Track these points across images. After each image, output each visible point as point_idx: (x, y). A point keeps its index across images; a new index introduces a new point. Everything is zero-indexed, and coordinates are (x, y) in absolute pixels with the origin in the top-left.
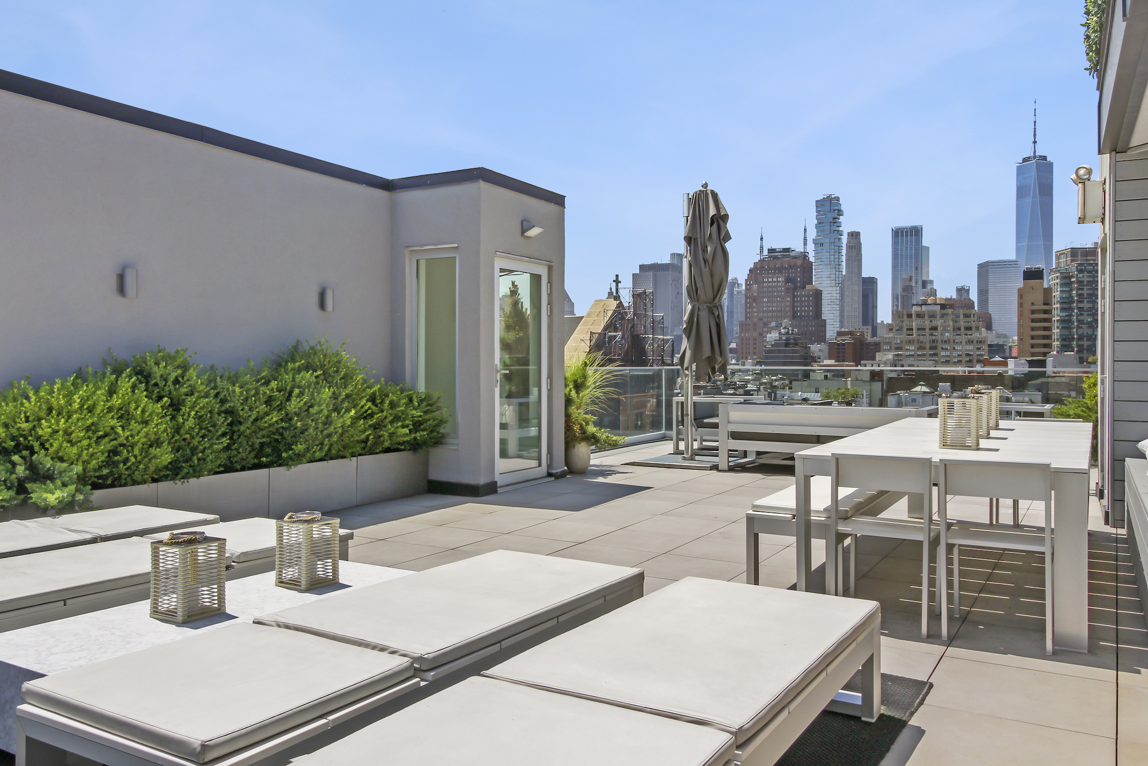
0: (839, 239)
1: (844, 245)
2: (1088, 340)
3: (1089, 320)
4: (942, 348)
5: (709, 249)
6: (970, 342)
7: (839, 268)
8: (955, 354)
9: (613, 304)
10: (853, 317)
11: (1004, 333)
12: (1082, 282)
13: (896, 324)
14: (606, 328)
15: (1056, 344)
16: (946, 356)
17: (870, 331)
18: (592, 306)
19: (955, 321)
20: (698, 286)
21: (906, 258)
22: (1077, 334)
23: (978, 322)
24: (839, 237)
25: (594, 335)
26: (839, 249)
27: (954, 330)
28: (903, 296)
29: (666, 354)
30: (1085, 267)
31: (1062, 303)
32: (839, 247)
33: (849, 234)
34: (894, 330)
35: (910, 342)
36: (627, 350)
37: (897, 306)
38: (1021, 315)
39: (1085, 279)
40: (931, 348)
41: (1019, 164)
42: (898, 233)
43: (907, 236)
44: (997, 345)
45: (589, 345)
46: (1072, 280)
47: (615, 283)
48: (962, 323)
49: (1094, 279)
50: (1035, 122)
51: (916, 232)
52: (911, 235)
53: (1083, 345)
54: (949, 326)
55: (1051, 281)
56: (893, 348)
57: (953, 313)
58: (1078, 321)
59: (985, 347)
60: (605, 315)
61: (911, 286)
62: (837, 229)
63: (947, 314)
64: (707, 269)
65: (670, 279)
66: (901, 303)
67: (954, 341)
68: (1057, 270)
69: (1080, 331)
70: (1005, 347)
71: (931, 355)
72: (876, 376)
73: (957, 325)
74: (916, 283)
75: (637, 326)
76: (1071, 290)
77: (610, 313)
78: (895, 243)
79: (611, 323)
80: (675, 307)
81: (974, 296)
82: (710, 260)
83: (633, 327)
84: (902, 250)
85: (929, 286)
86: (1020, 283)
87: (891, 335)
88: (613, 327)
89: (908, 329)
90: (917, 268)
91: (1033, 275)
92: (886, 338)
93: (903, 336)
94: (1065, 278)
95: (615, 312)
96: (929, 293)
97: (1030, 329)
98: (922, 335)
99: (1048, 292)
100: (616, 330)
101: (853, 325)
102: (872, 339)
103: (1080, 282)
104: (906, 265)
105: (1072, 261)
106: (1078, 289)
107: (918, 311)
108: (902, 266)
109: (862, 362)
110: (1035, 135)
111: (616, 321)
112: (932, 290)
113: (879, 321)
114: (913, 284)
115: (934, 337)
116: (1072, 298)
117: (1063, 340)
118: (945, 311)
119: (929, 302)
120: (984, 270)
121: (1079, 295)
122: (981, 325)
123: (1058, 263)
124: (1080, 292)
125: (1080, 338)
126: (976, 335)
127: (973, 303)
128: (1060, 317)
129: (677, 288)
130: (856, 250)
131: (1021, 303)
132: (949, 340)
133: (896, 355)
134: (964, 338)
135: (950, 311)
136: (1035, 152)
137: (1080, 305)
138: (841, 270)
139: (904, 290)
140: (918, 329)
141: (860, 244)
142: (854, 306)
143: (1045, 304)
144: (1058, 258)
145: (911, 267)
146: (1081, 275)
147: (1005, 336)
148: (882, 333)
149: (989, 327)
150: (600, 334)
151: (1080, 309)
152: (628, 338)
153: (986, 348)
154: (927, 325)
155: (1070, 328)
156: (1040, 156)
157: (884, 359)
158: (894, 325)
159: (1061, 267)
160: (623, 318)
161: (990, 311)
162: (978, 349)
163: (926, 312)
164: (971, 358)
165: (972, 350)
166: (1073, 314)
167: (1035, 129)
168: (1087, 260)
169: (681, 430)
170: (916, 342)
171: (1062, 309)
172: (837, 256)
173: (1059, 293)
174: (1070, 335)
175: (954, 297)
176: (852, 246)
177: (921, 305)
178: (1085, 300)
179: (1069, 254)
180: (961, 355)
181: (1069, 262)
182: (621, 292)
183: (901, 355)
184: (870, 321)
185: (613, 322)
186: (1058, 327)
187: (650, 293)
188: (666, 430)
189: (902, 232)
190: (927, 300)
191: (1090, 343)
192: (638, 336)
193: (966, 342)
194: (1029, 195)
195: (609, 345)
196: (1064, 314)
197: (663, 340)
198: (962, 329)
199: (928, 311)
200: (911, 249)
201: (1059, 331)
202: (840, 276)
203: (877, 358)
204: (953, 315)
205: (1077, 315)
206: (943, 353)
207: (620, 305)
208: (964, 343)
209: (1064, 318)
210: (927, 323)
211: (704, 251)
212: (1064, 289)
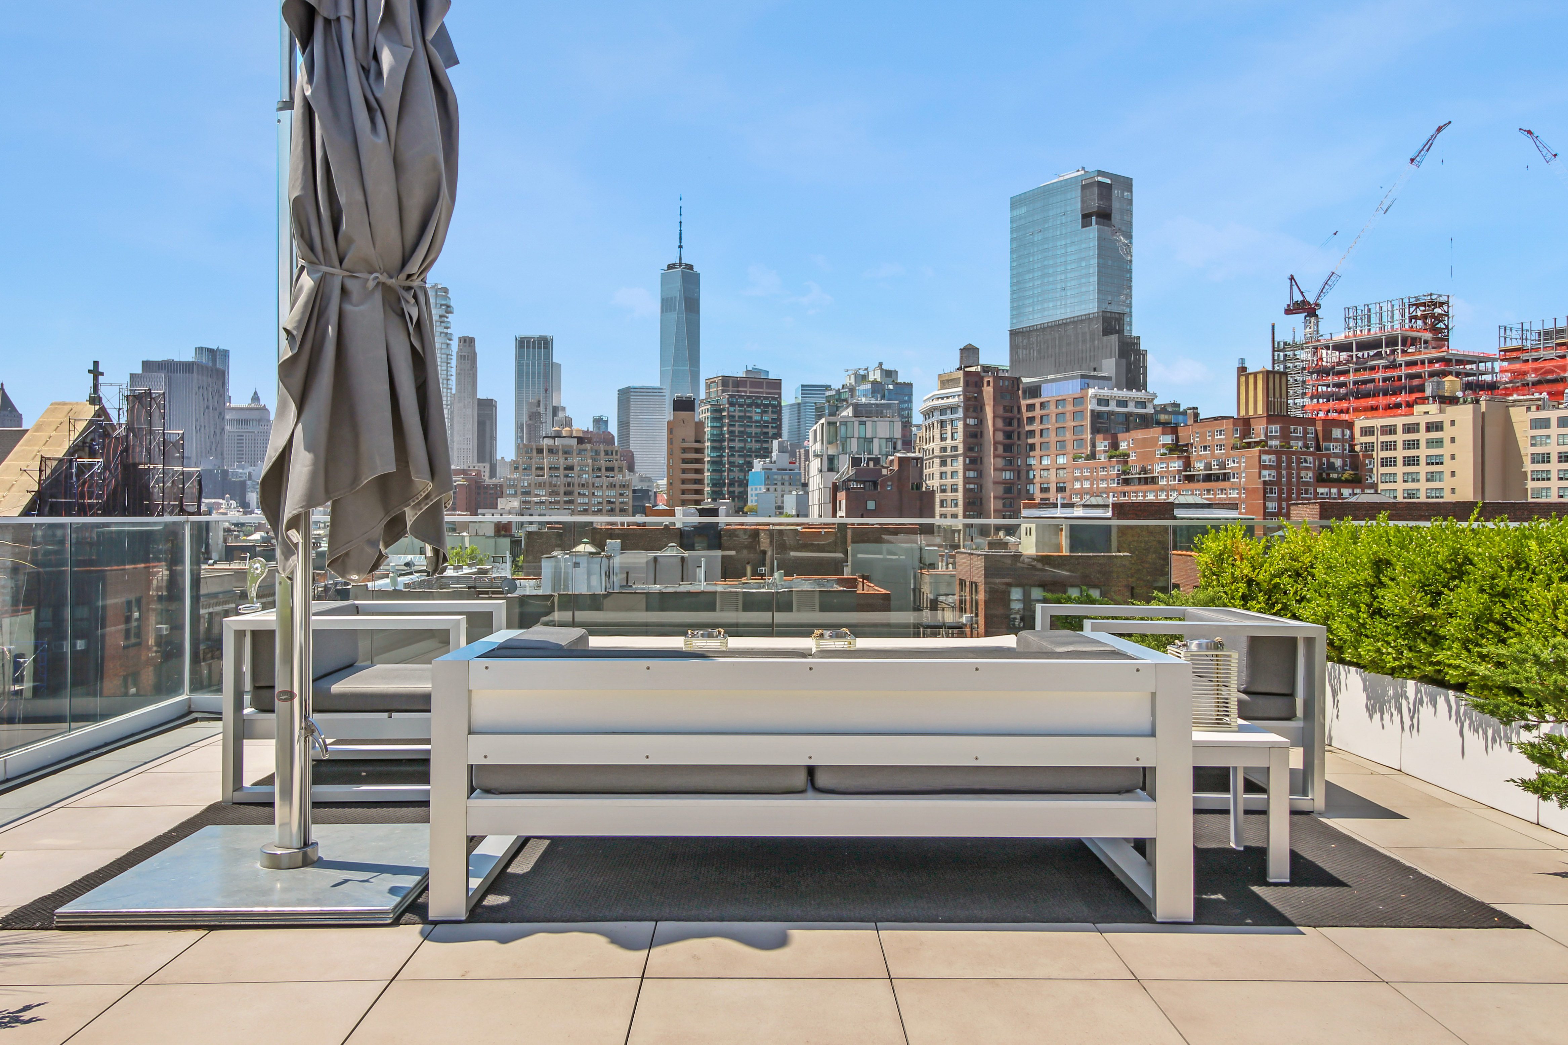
0: (448, 345)
1: (454, 354)
2: (739, 486)
3: (741, 462)
4: (579, 493)
5: (387, 58)
6: (612, 486)
7: (447, 384)
8: (595, 501)
9: (90, 411)
10: (466, 450)
11: (648, 476)
12: (734, 417)
13: (523, 461)
14: (73, 451)
15: (707, 489)
16: (583, 503)
17: (487, 469)
18: (46, 412)
19: (594, 460)
20: (342, 200)
21: (533, 377)
22: (728, 479)
23: (621, 461)
24: (448, 341)
25: (48, 463)
26: (447, 359)
27: (593, 470)
28: (529, 426)
29: (187, 498)
30: (737, 399)
31: (713, 441)
32: (448, 355)
33: (460, 339)
34: (521, 469)
35: (540, 485)
36: (115, 491)
37: (522, 438)
38: (670, 454)
39: (737, 414)
40: (565, 494)
41: (663, 272)
42: (523, 344)
43: (534, 347)
44: (641, 490)
45: (37, 479)
46: (723, 414)
47: (92, 375)
48: (603, 464)
49: (745, 413)
50: (681, 222)
51: (545, 344)
52: (539, 348)
53: (734, 491)
54: (587, 466)
55: (703, 413)
56: (519, 492)
57: (592, 449)
58: (729, 463)
59: (629, 493)
60: (72, 428)
61: (539, 413)
62: (445, 330)
63: (586, 450)
64: (382, 139)
65: (194, 387)
66: (527, 434)
67: (593, 484)
68: (706, 401)
69: (732, 475)
70: (650, 493)
71: (566, 502)
72: (502, 530)
73: (597, 464)
74: (546, 409)
75: (133, 449)
76: (722, 426)
77: (81, 426)
78: (519, 357)
79: (84, 442)
80: (203, 428)
81: (613, 429)
82: (392, 105)
83: (126, 450)
84: (528, 365)
85: (561, 414)
86: (668, 414)
87: (516, 476)
88: (87, 449)
89: (537, 469)
90: (546, 390)
91: (684, 405)
92: (510, 479)
93: (532, 478)
94: (716, 411)
95: (91, 423)
96: (562, 422)
97: (680, 471)
98: (555, 476)
99: (700, 425)
100: (93, 454)
101: (465, 461)
102: (490, 481)
103: (731, 417)
104: (533, 385)
105: (723, 391)
106: (730, 425)
107: (551, 445)
108: (528, 387)
109: (480, 511)
110: (680, 238)
111: (93, 440)
112: (567, 419)
113: (499, 457)
114: (542, 410)
115: (569, 480)
116: (722, 434)
117: (714, 485)
118: (584, 446)
119: (564, 434)
120: (625, 396)
121: (731, 433)
122: (624, 465)
123: (708, 393)
124: (731, 429)
125: (731, 484)
126: (619, 478)
127: (613, 437)
128: (711, 457)
129: (206, 400)
130: (470, 361)
131: (671, 439)
132: (588, 483)
133: (523, 502)
134: (605, 481)
135: (588, 446)
136: (680, 259)
137: (732, 444)
138: (450, 387)
139: (530, 417)
140: (550, 468)
141: (475, 354)
142: (467, 436)
143: (697, 441)
144: (708, 386)
145: (539, 387)
146: (732, 409)
147: (650, 480)
148: (504, 474)
149: (631, 469)
150: (61, 460)
151: (731, 448)
152: (116, 469)
153: (631, 494)
154: (562, 463)
155: (721, 471)
156: (687, 265)
157: (508, 508)
158: (521, 463)
159: (711, 398)
160: (106, 435)
161: (632, 448)
162: (621, 495)
163: (560, 447)
164: (613, 506)
165: (614, 497)
166: (724, 454)
167: (681, 230)
168: (738, 391)
169: (251, 721)
170: (547, 485)
171: (713, 449)
172: (445, 368)
173: (709, 429)
174: (721, 479)
175: (591, 429)
176: (464, 356)
177: (554, 438)
178: (737, 439)
179: (720, 383)
180: (601, 503)
181: (720, 393)
182: (104, 391)
183: (529, 502)
184: (488, 457)
185: (88, 440)
186: (708, 470)
187: (159, 396)
188: (193, 690)
189: (528, 343)
190: (561, 431)
191: (741, 489)
192: (135, 465)
193: (607, 486)
194: (675, 310)
195: (78, 479)
196: (715, 454)
197: (183, 473)
198: (603, 469)
199: (562, 445)
200: (539, 365)
201: (709, 474)
202: (449, 395)
203: (499, 507)
204: (592, 452)
205: (729, 456)
206: (580, 500)
207: (102, 412)
208: (605, 487)
209: (715, 459)
210: (561, 462)
211: (366, 71)
212: (715, 424)
